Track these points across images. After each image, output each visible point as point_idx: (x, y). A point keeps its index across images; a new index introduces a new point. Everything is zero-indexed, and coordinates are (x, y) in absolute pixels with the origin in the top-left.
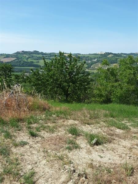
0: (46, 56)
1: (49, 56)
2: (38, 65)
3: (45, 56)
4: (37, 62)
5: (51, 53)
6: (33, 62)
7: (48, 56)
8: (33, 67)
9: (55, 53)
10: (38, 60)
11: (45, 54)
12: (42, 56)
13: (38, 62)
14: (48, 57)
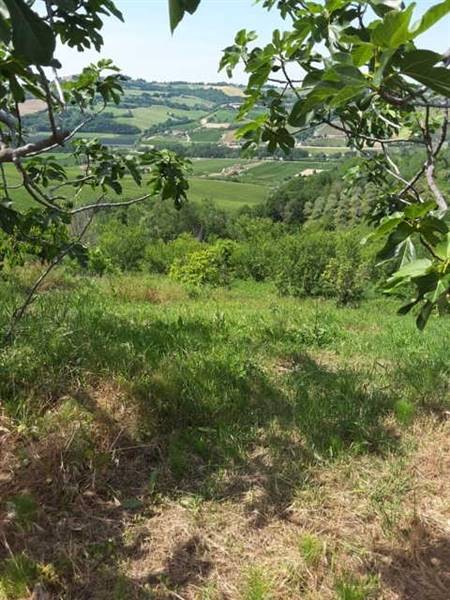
0: (157, 95)
1: (167, 93)
2: (130, 127)
3: (152, 93)
4: (125, 116)
5: (171, 83)
6: (112, 116)
7: (164, 96)
8: (114, 133)
9: (186, 83)
10: (127, 107)
11: (153, 86)
12: (141, 93)
13: (130, 116)
14: (161, 99)
